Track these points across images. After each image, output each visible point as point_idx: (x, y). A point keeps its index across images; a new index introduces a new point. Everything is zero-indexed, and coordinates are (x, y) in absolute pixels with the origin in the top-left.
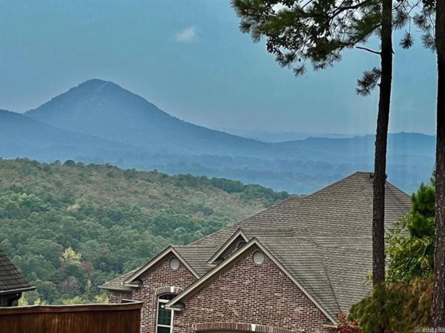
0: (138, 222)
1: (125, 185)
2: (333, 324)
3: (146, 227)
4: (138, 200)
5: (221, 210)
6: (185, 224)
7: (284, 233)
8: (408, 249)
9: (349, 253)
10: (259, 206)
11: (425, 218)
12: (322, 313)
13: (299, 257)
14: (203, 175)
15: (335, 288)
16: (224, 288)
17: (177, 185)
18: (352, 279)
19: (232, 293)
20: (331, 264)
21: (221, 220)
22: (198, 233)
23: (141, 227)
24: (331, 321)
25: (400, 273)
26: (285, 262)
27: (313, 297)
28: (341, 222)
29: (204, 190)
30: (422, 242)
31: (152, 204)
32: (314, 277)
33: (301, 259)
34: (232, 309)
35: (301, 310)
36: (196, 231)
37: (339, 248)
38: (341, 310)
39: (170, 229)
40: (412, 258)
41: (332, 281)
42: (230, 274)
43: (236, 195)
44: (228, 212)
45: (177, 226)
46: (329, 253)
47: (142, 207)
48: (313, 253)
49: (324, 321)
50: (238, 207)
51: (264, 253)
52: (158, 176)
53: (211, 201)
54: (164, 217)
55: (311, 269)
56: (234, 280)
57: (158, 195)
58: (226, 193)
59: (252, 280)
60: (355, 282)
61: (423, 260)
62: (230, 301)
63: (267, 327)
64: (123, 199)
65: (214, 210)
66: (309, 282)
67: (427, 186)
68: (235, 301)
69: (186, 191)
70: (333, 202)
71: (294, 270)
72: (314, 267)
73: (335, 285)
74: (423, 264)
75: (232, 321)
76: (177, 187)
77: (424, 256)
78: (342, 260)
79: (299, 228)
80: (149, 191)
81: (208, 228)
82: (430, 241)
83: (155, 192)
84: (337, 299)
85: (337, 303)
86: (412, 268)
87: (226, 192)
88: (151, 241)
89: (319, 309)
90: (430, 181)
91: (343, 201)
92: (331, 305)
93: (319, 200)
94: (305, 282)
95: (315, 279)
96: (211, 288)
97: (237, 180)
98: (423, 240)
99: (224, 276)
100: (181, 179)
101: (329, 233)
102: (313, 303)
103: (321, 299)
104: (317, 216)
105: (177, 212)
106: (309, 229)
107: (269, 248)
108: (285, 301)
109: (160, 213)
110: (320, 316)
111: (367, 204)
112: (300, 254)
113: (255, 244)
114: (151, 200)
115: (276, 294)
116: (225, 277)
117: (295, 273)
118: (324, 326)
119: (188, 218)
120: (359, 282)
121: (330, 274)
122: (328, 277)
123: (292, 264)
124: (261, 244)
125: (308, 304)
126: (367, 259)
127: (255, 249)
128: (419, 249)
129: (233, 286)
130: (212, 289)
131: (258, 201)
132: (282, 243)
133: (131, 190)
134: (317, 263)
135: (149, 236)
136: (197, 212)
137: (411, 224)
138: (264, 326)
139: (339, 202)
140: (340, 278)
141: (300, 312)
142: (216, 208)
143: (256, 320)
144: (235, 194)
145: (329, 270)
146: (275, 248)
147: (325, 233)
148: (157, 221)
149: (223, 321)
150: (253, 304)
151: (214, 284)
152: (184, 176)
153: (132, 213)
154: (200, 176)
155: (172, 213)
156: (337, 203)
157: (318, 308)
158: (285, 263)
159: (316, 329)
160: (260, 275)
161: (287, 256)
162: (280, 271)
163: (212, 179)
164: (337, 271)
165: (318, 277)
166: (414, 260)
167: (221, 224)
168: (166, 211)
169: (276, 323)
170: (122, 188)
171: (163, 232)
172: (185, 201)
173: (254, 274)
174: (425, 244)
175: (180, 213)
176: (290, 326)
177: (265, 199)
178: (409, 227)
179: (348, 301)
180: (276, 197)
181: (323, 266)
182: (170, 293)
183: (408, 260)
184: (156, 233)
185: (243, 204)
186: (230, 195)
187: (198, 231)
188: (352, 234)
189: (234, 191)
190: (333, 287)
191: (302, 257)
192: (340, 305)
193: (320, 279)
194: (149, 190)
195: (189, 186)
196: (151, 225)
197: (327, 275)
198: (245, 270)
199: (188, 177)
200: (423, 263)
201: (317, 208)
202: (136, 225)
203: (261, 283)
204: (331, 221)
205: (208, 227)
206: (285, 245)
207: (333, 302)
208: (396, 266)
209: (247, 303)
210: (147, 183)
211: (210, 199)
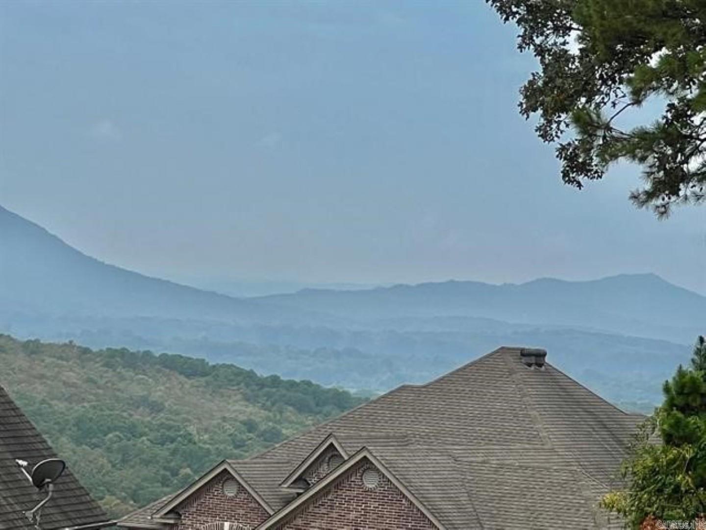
0: (48, 424)
1: (25, 365)
3: (61, 431)
4: (46, 390)
5: (175, 404)
6: (123, 427)
8: (662, 462)
9: (504, 470)
10: (235, 398)
11: (686, 418)
13: (429, 476)
14: (146, 349)
15: (485, 524)
16: (317, 525)
17: (106, 365)
18: (511, 510)
20: (478, 487)
21: (177, 421)
22: (143, 442)
23: (54, 432)
25: (649, 500)
26: (412, 484)
28: (481, 424)
29: (149, 374)
30: (681, 453)
31: (68, 395)
32: (454, 507)
33: (433, 480)
36: (140, 438)
37: (487, 463)
39: (100, 435)
40: (667, 476)
41: (480, 512)
42: (327, 503)
43: (199, 381)
44: (187, 408)
45: (110, 430)
46: (473, 471)
47: (52, 399)
48: (449, 470)
50: (203, 401)
51: (378, 471)
52: (75, 350)
53: (161, 390)
54: (89, 415)
55: (449, 495)
56: (332, 512)
57: (77, 381)
58: (182, 378)
59: (361, 512)
60: (515, 514)
61: (684, 479)
64: (22, 387)
65: (166, 404)
66: (447, 514)
67: (687, 370)
69: (120, 375)
70: (467, 394)
71: (425, 496)
72: (452, 491)
73: (485, 519)
74: (685, 485)
76: (106, 369)
77: (685, 473)
78: (493, 481)
79: (417, 433)
80: (63, 375)
81: (159, 434)
82: (694, 451)
83: (72, 377)
86: (668, 491)
87: (183, 376)
88: (72, 453)
90: (691, 363)
91: (481, 391)
93: (445, 390)
94: (442, 514)
95: (455, 510)
96: (296, 524)
97: (199, 357)
98: (683, 450)
99: (317, 505)
100: (113, 357)
101: (464, 440)
104: (443, 414)
105: (108, 409)
106: (432, 434)
107: (387, 464)
109: (83, 409)
111: (519, 396)
112: (431, 473)
113: (365, 457)
114: (68, 389)
116: (319, 507)
117: (426, 501)
119: (126, 418)
120: (522, 515)
121: (476, 503)
122: (473, 507)
123: (421, 488)
124: (375, 457)
126: (531, 479)
127: (365, 465)
128: (677, 463)
129: (332, 521)
130: (299, 526)
132: (404, 456)
133: (34, 372)
134: (456, 486)
135: (69, 446)
136: (138, 407)
137: (665, 427)
139: (475, 393)
140: (493, 508)
142: (169, 402)
144: (197, 379)
145: (475, 496)
146: (396, 463)
147: (457, 440)
148: (78, 423)
151: (302, 517)
152: (116, 350)
153: (40, 410)
154: (142, 350)
155: (102, 410)
156: (472, 394)
158: (412, 486)
160: (373, 505)
161: (414, 475)
162: (403, 497)
163: (161, 356)
164: (486, 497)
165: (460, 508)
166: (670, 479)
167: (178, 426)
168: (91, 407)
170: (20, 370)
171: (88, 440)
172: (119, 390)
173: (363, 503)
174: (687, 456)
175: (113, 410)
177: (244, 389)
178: (663, 431)
180: (262, 384)
181: (465, 491)
183: (661, 480)
184: (78, 441)
185: (210, 395)
186: (190, 382)
187: (144, 438)
188: (498, 441)
189: (194, 375)
190: (483, 522)
191: (435, 477)
193: (462, 510)
194: (63, 373)
195: (124, 367)
196: (70, 429)
197: (471, 504)
198: (350, 496)
199: (123, 353)
200: (684, 482)
201: (443, 403)
202: (46, 428)
203: (375, 516)
204: (465, 422)
205: (159, 432)
206: (409, 458)
208: (642, 489)
210: (60, 362)
211: (158, 388)
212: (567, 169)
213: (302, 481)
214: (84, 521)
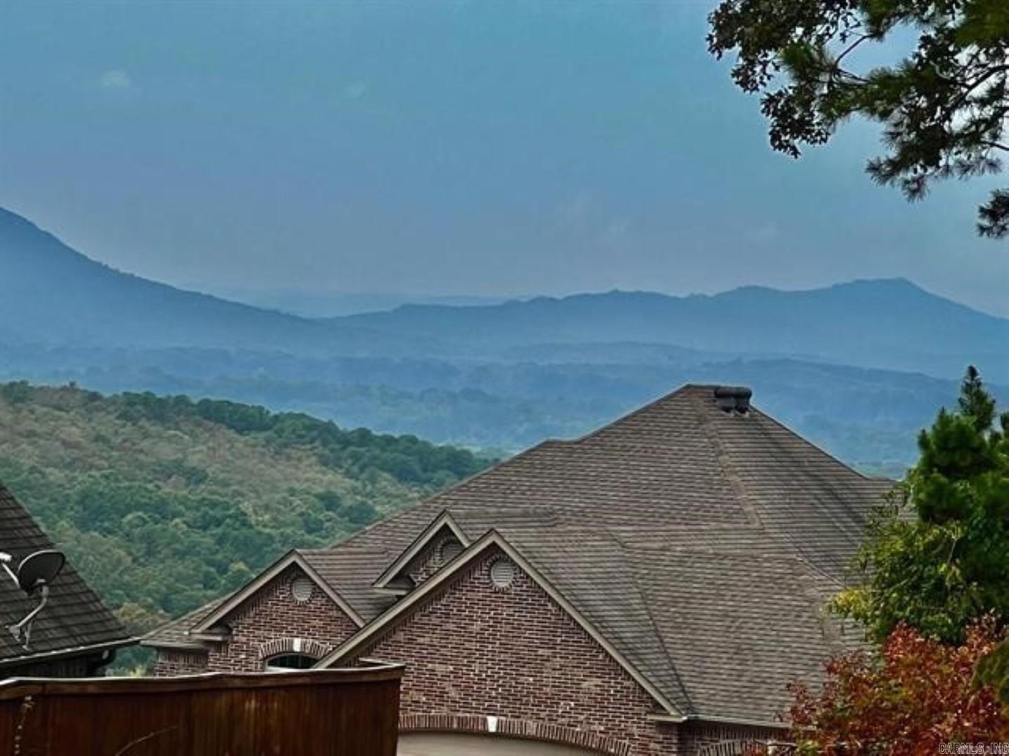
0: (40, 502)
1: (7, 418)
2: (668, 715)
3: (60, 511)
4: (37, 452)
5: (223, 471)
6: (146, 504)
7: (536, 519)
8: (918, 547)
9: (692, 560)
10: (307, 462)
11: (951, 483)
12: (643, 690)
13: (586, 570)
14: (179, 393)
15: (667, 637)
16: (426, 640)
17: (124, 416)
18: (703, 617)
19: (443, 651)
20: (655, 585)
21: (226, 495)
22: (176, 525)
23: (49, 513)
24: (663, 708)
25: (900, 600)
26: (561, 581)
27: (624, 656)
28: (659, 494)
29: (183, 428)
30: (945, 533)
31: (68, 460)
32: (622, 613)
33: (592, 576)
34: (446, 684)
35: (597, 686)
36: (172, 520)
37: (669, 550)
38: (684, 683)
39: (114, 516)
40: (925, 566)
41: (659, 621)
42: (440, 609)
43: (256, 438)
44: (239, 477)
45: (129, 509)
46: (647, 562)
47: (47, 466)
48: (614, 561)
49: (648, 706)
50: (262, 466)
51: (513, 563)
52: (79, 396)
53: (201, 451)
54: (101, 489)
55: (615, 597)
56: (448, 622)
57: (81, 440)
58: (232, 434)
59: (488, 622)
60: (709, 623)
61: (949, 571)
62: (440, 669)
63: (522, 723)
65: (209, 471)
66: (611, 624)
67: (952, 415)
68: (451, 668)
69: (143, 431)
70: (638, 451)
71: (580, 598)
72: (619, 592)
73: (665, 630)
74: (951, 578)
75: (445, 711)
76: (122, 422)
77: (951, 561)
78: (678, 576)
79: (568, 508)
80: (62, 432)
81: (200, 514)
82: (963, 530)
83: (74, 434)
84: (674, 661)
85: (673, 669)
86: (926, 587)
87: (232, 431)
88: (76, 543)
89: (636, 682)
90: (957, 404)
91: (658, 448)
92: (662, 673)
93: (608, 447)
94: (604, 624)
95: (623, 618)
96: (397, 639)
97: (256, 404)
98: (948, 529)
99: (426, 613)
100: (131, 404)
101: (634, 518)
102: (622, 668)
103: (641, 660)
104: (605, 481)
105: (126, 478)
106: (588, 510)
107: (525, 552)
108: (561, 666)
109: (91, 480)
110: (639, 697)
111: (713, 454)
112: (588, 565)
113: (494, 544)
114: (69, 451)
115: (540, 652)
116: (428, 616)
117: (582, 605)
118: (649, 717)
119: (151, 492)
120: (719, 623)
121: (653, 607)
122: (649, 614)
123: (574, 587)
124: (508, 543)
125: (613, 672)
126: (732, 573)
127: (493, 555)
128: (940, 548)
129: (447, 634)
130: (400, 642)
131: (304, 450)
132: (549, 541)
133: (19, 428)
134: (625, 583)
135: (70, 532)
136: (169, 477)
137: (922, 496)
138: (516, 720)
139: (650, 450)
140: (677, 615)
141: (594, 688)
142: (213, 469)
143: (499, 708)
144: (253, 434)
145: (650, 597)
146: (538, 552)
147: (625, 517)
148: (84, 498)
149: (424, 711)
150: (489, 674)
151: (404, 630)
152: (137, 395)
153: (28, 481)
154: (174, 395)
155: (117, 480)
156: (646, 452)
157: (633, 679)
158: (560, 584)
159: (629, 724)
160: (506, 612)
161: (563, 568)
162: (549, 601)
163: (201, 402)
164: (669, 599)
165: (629, 615)
166: (930, 570)
167: (227, 502)
168: (102, 476)
169: (543, 715)
171: (98, 524)
172: (141, 451)
173: (492, 609)
174: (953, 537)
175: (133, 480)
176: (572, 720)
177: (321, 448)
178: (919, 502)
179: (697, 664)
180: (345, 441)
181: (637, 591)
182: (294, 652)
183: (916, 572)
184: (83, 525)
185: (272, 457)
186: (243, 439)
187: (177, 520)
188: (684, 519)
189: (249, 429)
190: (663, 635)
191: (594, 570)
192: (679, 672)
193: (633, 618)
194: (62, 429)
195: (149, 419)
196: (72, 509)
197: (646, 609)
198: (473, 599)
199: (147, 399)
200: (949, 575)
201: (604, 465)
202: (38, 508)
203: (509, 628)
204: (636, 493)
205: (198, 510)
206: (556, 544)
207: (665, 667)
208: (890, 585)
209: (477, 672)
210: (57, 413)
211: (198, 449)
212: (778, 128)
213: (404, 579)
214: (94, 638)
